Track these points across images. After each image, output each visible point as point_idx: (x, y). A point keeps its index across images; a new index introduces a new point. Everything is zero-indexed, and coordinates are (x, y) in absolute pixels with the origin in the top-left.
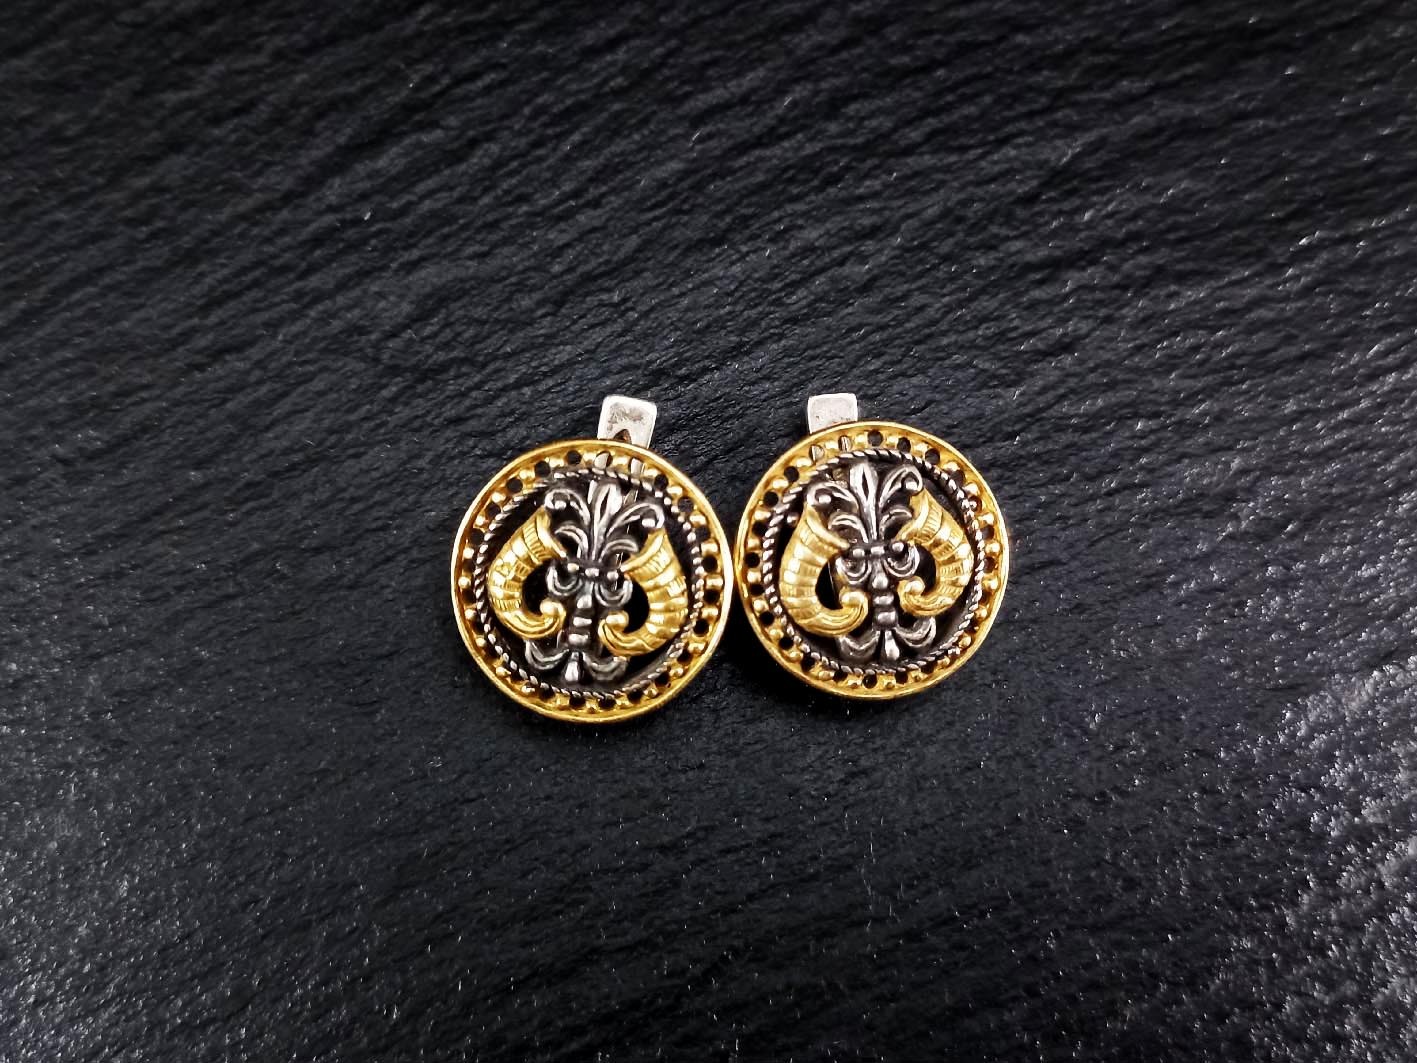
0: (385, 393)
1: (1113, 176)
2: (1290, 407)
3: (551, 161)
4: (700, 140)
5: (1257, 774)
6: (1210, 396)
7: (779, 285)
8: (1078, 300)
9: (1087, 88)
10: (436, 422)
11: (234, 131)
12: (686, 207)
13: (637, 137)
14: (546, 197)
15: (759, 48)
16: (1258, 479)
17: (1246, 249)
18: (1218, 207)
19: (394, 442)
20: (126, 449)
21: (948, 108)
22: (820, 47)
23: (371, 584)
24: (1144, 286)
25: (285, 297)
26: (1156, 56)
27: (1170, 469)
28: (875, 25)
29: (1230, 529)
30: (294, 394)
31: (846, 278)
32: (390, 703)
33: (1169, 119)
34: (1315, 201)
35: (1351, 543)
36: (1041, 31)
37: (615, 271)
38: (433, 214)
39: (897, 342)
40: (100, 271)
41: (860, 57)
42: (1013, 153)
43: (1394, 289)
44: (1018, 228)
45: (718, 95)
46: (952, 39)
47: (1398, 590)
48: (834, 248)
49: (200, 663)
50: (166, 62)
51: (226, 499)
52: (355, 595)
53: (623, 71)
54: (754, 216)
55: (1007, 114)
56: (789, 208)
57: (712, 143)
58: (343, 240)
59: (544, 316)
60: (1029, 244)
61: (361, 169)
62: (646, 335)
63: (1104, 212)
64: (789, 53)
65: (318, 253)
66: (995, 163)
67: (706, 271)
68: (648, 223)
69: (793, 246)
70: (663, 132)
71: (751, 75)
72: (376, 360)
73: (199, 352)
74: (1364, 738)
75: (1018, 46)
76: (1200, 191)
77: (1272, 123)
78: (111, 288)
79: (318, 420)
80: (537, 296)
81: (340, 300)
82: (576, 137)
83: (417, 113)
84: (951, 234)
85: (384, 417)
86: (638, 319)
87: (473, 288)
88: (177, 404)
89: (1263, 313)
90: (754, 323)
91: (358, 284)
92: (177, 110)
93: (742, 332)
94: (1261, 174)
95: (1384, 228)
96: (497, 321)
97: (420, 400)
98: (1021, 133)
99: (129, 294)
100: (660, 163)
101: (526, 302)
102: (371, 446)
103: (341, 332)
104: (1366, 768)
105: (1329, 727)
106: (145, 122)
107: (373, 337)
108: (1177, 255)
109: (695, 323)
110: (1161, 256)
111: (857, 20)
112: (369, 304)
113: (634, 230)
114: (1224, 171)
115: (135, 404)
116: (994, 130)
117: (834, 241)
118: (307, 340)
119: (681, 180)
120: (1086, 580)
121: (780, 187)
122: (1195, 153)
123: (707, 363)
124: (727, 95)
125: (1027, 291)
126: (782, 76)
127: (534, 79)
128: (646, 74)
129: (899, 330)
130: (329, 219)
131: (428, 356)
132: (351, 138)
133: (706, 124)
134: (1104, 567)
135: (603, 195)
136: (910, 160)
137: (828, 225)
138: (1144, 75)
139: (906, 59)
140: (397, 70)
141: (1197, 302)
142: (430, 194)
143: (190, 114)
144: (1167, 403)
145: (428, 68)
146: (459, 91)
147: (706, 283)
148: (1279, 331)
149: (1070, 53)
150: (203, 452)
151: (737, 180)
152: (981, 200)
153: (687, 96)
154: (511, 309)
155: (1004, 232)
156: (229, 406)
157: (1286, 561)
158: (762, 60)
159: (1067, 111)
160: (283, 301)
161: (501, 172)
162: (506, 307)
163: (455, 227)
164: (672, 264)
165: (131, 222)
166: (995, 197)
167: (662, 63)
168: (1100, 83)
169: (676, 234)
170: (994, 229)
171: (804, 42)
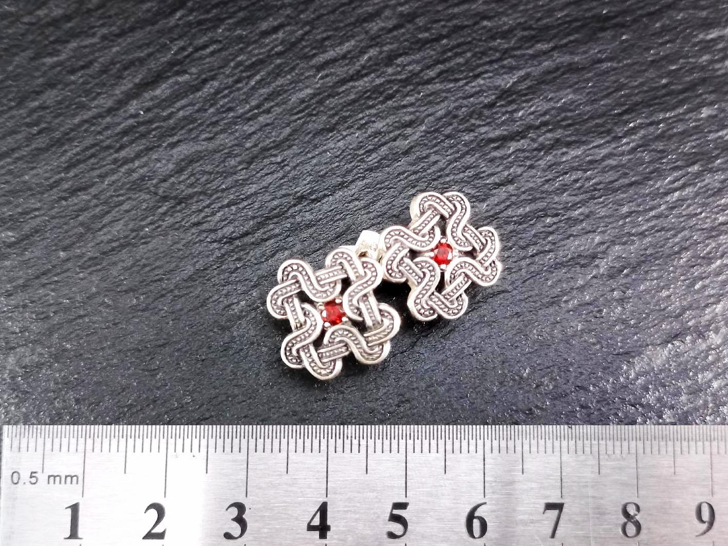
0: (161, 210)
1: (534, 93)
2: (625, 210)
3: (245, 90)
4: (322, 78)
5: (609, 398)
6: (584, 205)
7: (363, 152)
8: (516, 157)
9: (519, 48)
10: (187, 225)
11: (81, 77)
12: (314, 112)
13: (289, 77)
14: (242, 108)
15: (351, 30)
16: (608, 247)
17: (603, 129)
18: (587, 108)
19: (166, 235)
20: (27, 241)
21: (449, 59)
22: (382, 29)
23: (154, 308)
24: (549, 149)
25: (109, 162)
26: (555, 31)
27: (563, 243)
28: (411, 17)
29: (594, 272)
30: (113, 212)
31: (397, 147)
32: (165, 369)
33: (562, 63)
34: (637, 104)
35: (657, 279)
36: (496, 19)
37: (278, 146)
38: (185, 118)
39: (423, 180)
40: (13, 150)
41: (403, 34)
42: (482, 82)
43: (678, 148)
44: (485, 121)
45: (331, 54)
46: (450, 24)
47: (681, 303)
48: (391, 132)
49: (65, 350)
50: (47, 42)
51: (79, 266)
52: (147, 314)
53: (281, 43)
54: (350, 116)
55: (478, 62)
56: (367, 112)
57: (328, 79)
58: (138, 132)
59: (243, 169)
60: (492, 128)
61: (147, 95)
62: (294, 178)
63: (529, 112)
64: (367, 32)
65: (125, 139)
66: (473, 87)
67: (325, 145)
68: (295, 121)
69: (370, 131)
70: (302, 74)
71: (347, 44)
72: (156, 194)
73: (65, 191)
74: (663, 379)
75: (485, 27)
76: (579, 99)
77: (615, 65)
78: (18, 159)
79: (126, 225)
80: (238, 159)
81: (137, 163)
82: (258, 77)
83: (176, 66)
84: (451, 124)
85: (161, 223)
86: (291, 170)
87: (205, 156)
88: (53, 217)
89: (611, 162)
90: (349, 172)
91: (146, 155)
92: (53, 67)
93: (344, 176)
94: (609, 91)
95: (674, 117)
96: (218, 172)
97: (179, 214)
98: (486, 72)
99: (28, 162)
100: (301, 90)
101: (233, 162)
102: (153, 237)
103: (138, 180)
104: (665, 394)
105: (646, 373)
106: (37, 74)
107: (154, 182)
108: (566, 133)
109: (319, 172)
110: (558, 134)
111: (401, 15)
112: (152, 165)
113: (288, 125)
114: (590, 90)
115: (32, 218)
116: (472, 70)
117: (391, 128)
118: (120, 184)
119: (311, 98)
120: (520, 300)
121: (363, 101)
122: (575, 80)
123: (326, 192)
124: (335, 55)
125: (490, 152)
126: (363, 44)
127: (236, 48)
128: (294, 44)
129: (424, 174)
130: (131, 121)
131: (183, 191)
132: (142, 79)
133: (324, 70)
134: (530, 293)
135: (272, 107)
136: (429, 87)
137: (388, 120)
138: (549, 42)
139: (427, 35)
140: (166, 44)
141: (577, 157)
142: (183, 108)
143: (59, 68)
144: (562, 209)
145: (181, 43)
146: (197, 55)
147: (325, 151)
148: (619, 171)
149: (511, 30)
150: (67, 242)
151: (341, 98)
152: (467, 106)
153: (314, 55)
154: (225, 166)
155: (478, 122)
156: (80, 218)
157: (624, 289)
158: (353, 36)
159: (509, 60)
160: (108, 164)
161: (219, 96)
162: (223, 165)
163: (196, 124)
164: (308, 142)
165: (29, 125)
166: (473, 105)
167: (302, 39)
168: (526, 45)
169: (310, 126)
170: (473, 121)
171: (374, 27)
